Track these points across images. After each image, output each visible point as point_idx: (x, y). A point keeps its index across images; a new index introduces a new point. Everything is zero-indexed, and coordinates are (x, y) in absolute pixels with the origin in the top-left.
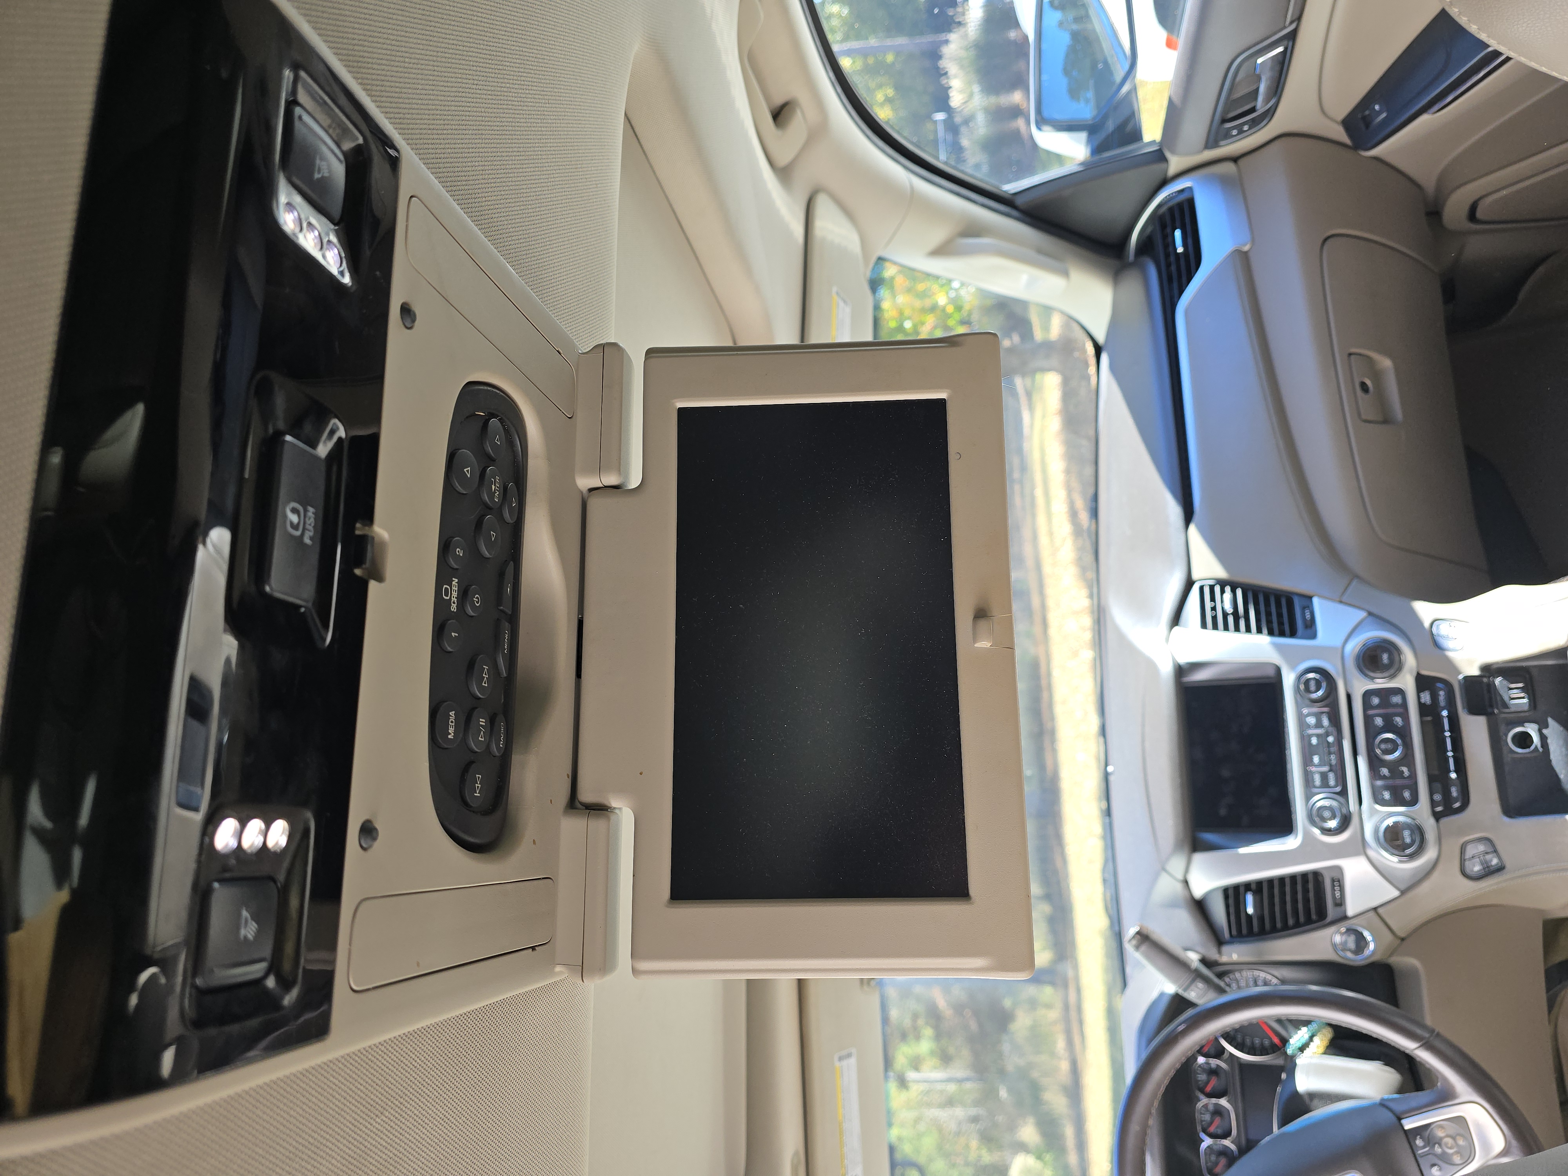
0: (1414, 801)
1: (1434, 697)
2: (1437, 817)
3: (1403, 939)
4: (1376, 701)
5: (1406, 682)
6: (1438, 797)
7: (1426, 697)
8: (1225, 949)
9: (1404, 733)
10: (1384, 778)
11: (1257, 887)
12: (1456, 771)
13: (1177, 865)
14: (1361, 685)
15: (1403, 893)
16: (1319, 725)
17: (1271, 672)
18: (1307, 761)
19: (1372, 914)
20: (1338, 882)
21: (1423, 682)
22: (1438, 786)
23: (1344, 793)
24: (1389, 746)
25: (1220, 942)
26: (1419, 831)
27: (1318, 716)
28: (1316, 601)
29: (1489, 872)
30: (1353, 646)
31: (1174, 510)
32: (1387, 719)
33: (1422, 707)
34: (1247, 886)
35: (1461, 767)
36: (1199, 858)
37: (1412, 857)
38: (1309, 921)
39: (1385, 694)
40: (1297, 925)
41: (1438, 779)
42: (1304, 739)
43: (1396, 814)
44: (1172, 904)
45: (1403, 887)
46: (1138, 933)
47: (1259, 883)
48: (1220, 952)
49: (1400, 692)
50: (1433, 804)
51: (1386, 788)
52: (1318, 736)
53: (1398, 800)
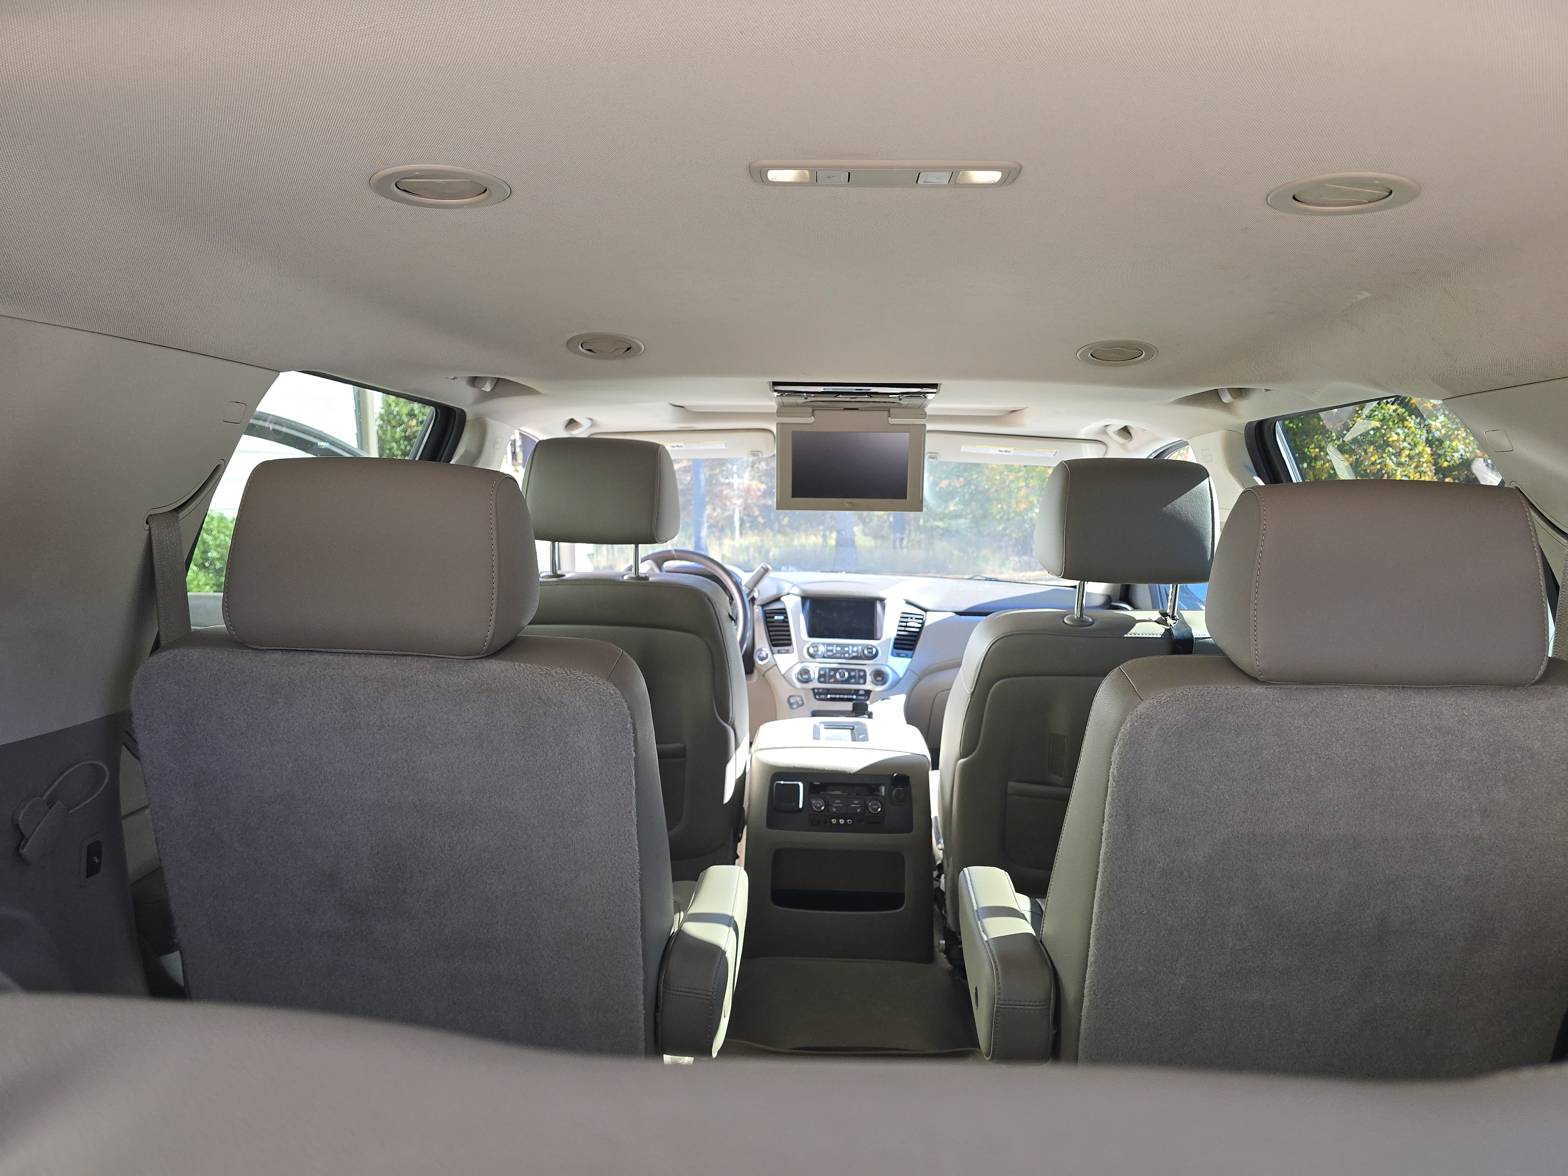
0: (820, 682)
1: (862, 695)
2: (813, 689)
3: (764, 676)
4: (862, 674)
5: (869, 686)
6: (821, 691)
7: (861, 692)
8: (760, 608)
9: (847, 681)
10: (829, 672)
11: (786, 621)
12: (831, 698)
13: (796, 590)
14: (869, 671)
15: (783, 676)
16: (853, 652)
17: (878, 636)
18: (838, 645)
19: (774, 663)
20: (787, 652)
21: (868, 693)
22: (825, 691)
23: (824, 657)
24: (842, 674)
25: (763, 606)
26: (807, 681)
27: (857, 652)
28: (909, 660)
29: (791, 704)
30: (887, 670)
31: (963, 608)
32: (854, 677)
33: (858, 690)
34: (786, 617)
35: (832, 699)
36: (799, 599)
37: (798, 679)
38: (772, 640)
39: (864, 677)
40: (770, 636)
41: (828, 691)
42: (848, 645)
43: (814, 674)
44: (779, 588)
45: (785, 675)
46: (768, 569)
47: (788, 622)
48: (758, 605)
49: (865, 683)
50: (818, 689)
51: (825, 673)
52: (848, 651)
53: (820, 676)
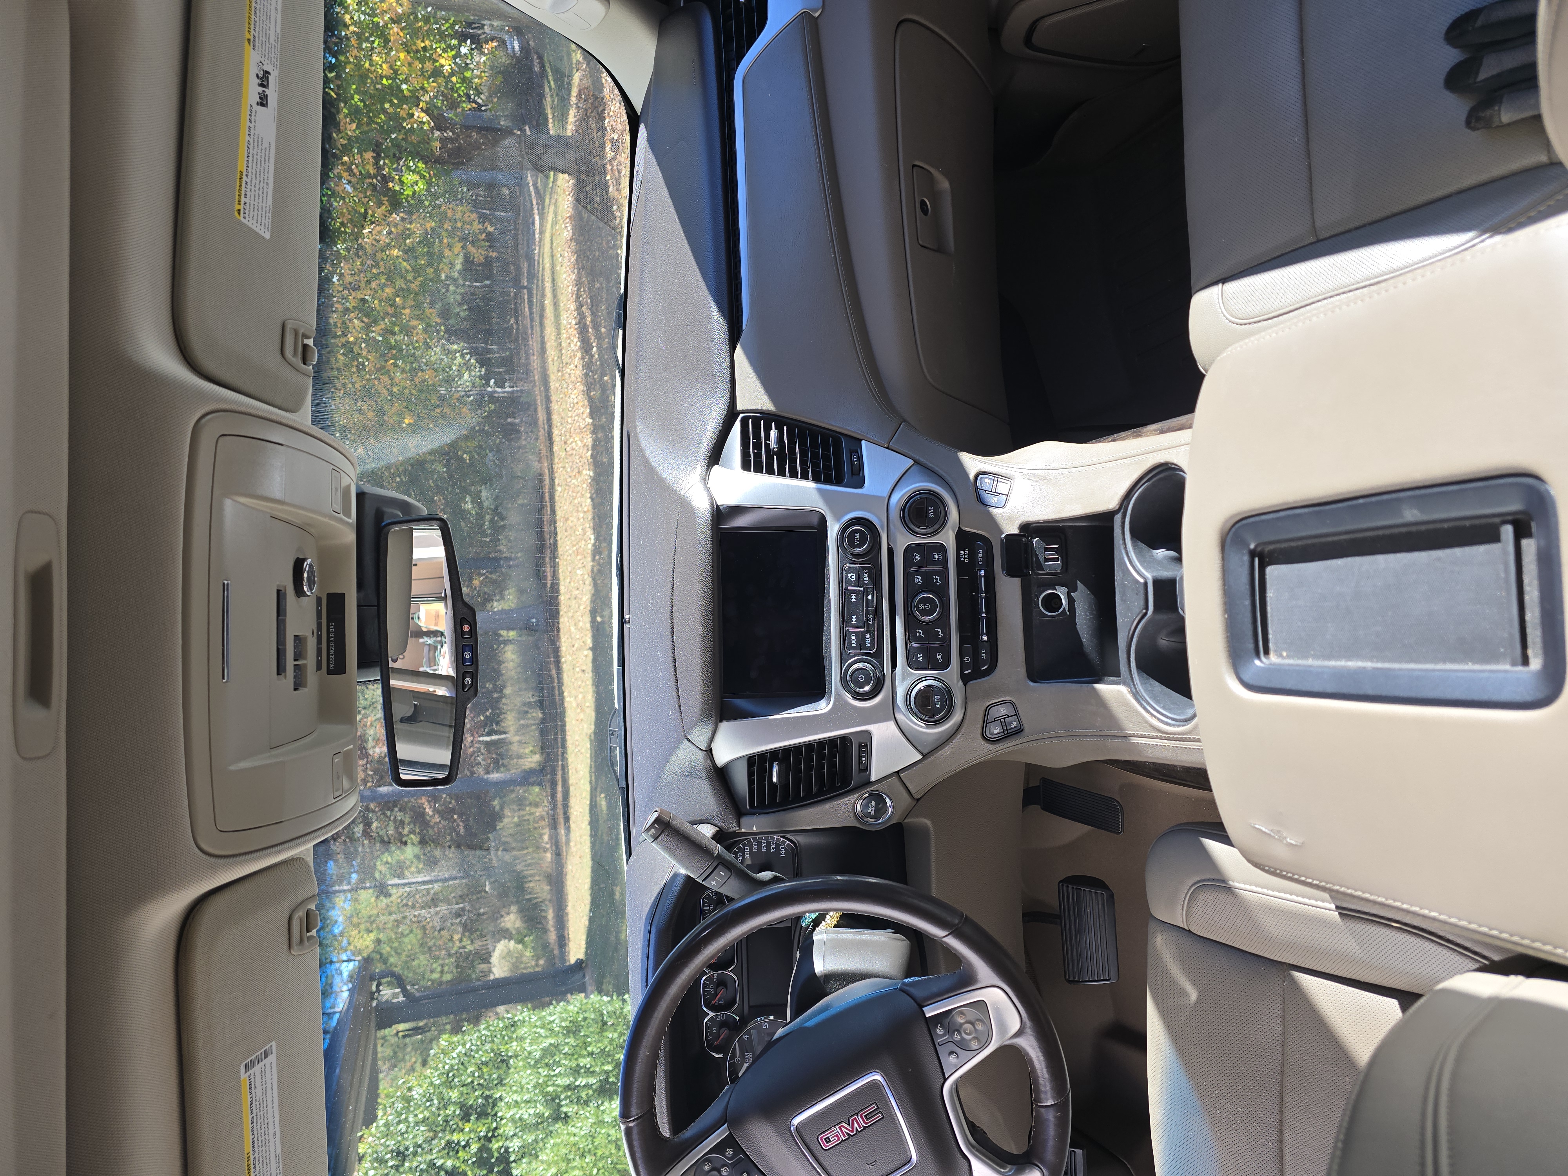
0: (945, 665)
1: (973, 555)
2: (965, 679)
3: (918, 800)
4: (916, 557)
5: (948, 538)
6: (967, 660)
7: (965, 555)
8: (744, 820)
9: (942, 592)
10: (918, 639)
11: (782, 755)
12: (987, 634)
13: (700, 735)
14: (904, 540)
15: (925, 756)
16: (859, 581)
17: (815, 521)
18: (844, 621)
19: (894, 779)
20: (866, 747)
21: (964, 539)
22: (969, 648)
23: (879, 655)
24: (928, 606)
25: (739, 813)
26: (947, 694)
27: (859, 572)
28: (863, 442)
29: (1009, 734)
30: (898, 498)
32: (927, 577)
33: (959, 563)
34: (774, 755)
35: (993, 631)
36: (725, 727)
38: (832, 788)
39: (927, 550)
40: (821, 792)
41: (969, 641)
42: (843, 595)
43: (925, 678)
44: (692, 774)
45: (925, 751)
47: (786, 750)
48: (739, 826)
49: (941, 548)
50: (962, 666)
51: (920, 650)
52: (856, 593)
53: (930, 663)
